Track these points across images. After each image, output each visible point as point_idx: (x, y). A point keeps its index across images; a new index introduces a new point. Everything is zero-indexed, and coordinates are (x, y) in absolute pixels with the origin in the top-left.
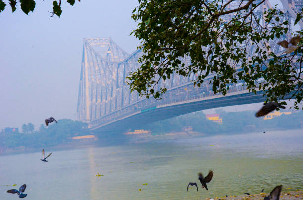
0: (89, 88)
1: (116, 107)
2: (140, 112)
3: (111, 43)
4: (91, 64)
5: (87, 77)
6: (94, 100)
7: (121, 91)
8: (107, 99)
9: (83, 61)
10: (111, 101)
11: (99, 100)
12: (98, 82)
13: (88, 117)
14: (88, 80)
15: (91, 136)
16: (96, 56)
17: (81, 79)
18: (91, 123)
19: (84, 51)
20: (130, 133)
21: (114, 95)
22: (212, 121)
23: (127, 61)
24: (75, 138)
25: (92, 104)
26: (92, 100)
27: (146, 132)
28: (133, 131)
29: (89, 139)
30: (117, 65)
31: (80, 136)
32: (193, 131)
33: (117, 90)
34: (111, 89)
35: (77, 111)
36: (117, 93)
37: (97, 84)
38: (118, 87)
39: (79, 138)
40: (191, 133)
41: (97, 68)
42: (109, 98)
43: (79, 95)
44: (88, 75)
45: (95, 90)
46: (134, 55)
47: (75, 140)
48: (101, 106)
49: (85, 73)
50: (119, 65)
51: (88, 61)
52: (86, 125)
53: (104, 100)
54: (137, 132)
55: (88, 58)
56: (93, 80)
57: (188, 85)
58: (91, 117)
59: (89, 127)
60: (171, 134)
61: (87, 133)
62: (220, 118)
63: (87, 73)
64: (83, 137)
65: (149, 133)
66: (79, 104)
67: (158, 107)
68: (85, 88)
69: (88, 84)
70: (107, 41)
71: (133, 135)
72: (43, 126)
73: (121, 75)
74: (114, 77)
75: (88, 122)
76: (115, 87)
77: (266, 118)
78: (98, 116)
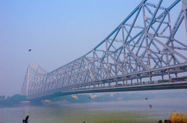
0: (29, 83)
1: (41, 91)
2: (54, 93)
4: (31, 74)
5: (28, 79)
6: (31, 87)
7: (44, 85)
9: (27, 72)
11: (33, 88)
12: (33, 81)
13: (27, 94)
14: (29, 80)
15: (28, 102)
16: (33, 71)
17: (25, 79)
19: (28, 69)
20: (43, 101)
21: (41, 86)
22: (74, 98)
23: (48, 74)
24: (21, 102)
25: (29, 89)
26: (29, 87)
27: (49, 101)
28: (44, 100)
29: (27, 102)
31: (24, 101)
32: (67, 101)
34: (39, 84)
35: (21, 91)
38: (43, 83)
39: (23, 102)
41: (33, 76)
42: (38, 87)
43: (23, 85)
44: (29, 78)
45: (32, 84)
46: (52, 72)
47: (22, 103)
48: (34, 90)
49: (27, 77)
50: (44, 75)
51: (30, 73)
52: (27, 97)
53: (36, 88)
54: (46, 101)
55: (29, 71)
56: (31, 80)
57: (75, 85)
58: (28, 94)
60: (59, 102)
61: (27, 100)
63: (28, 77)
65: (51, 101)
66: (23, 88)
67: (62, 92)
68: (26, 83)
69: (28, 81)
70: (38, 66)
72: (8, 97)
73: (45, 79)
74: (42, 80)
75: (27, 96)
76: (41, 83)
77: (92, 97)
78: (32, 94)
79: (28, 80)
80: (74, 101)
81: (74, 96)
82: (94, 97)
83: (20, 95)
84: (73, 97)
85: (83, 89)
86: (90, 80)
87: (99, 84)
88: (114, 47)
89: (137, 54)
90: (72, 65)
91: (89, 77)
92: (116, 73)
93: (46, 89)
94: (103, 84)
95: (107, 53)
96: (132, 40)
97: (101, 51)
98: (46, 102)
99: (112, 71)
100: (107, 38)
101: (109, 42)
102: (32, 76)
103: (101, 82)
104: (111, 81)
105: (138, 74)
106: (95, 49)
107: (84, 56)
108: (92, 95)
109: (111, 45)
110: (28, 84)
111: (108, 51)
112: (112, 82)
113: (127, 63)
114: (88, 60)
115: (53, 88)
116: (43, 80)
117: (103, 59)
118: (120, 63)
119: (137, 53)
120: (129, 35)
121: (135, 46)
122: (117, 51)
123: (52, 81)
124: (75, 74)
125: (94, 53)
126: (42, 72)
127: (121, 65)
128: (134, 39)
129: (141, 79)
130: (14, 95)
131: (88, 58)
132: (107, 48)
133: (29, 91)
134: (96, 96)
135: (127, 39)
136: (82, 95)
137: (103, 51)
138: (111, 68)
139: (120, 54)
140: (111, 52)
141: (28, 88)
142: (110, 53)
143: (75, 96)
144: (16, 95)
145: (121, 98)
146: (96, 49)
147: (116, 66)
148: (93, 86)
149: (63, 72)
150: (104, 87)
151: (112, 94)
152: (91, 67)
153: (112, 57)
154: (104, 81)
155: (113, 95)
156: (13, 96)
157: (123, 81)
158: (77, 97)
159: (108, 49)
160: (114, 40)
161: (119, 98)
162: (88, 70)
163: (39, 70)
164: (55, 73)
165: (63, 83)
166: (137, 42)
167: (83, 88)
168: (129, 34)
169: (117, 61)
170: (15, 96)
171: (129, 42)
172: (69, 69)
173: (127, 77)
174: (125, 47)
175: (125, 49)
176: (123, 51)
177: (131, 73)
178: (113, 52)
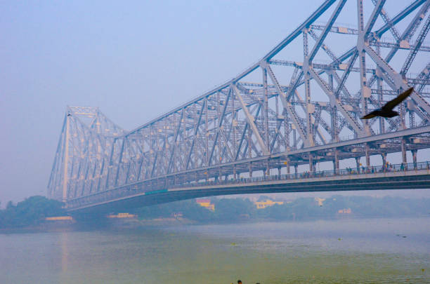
0: (69, 162)
1: (107, 186)
2: (144, 194)
3: (98, 113)
4: (75, 135)
5: (67, 149)
6: (75, 176)
7: (116, 168)
8: (93, 177)
9: (63, 131)
10: (100, 178)
11: (82, 177)
12: (83, 157)
13: (65, 196)
14: (69, 154)
15: (68, 218)
16: (82, 126)
17: (57, 151)
18: (68, 202)
21: (106, 172)
22: (204, 207)
23: (126, 137)
24: (48, 219)
25: (71, 181)
26: (71, 176)
27: (131, 216)
28: (116, 214)
29: (66, 221)
30: (112, 140)
31: (55, 216)
32: (183, 217)
33: (110, 167)
34: (101, 165)
35: (48, 187)
36: (109, 170)
37: (82, 159)
38: (111, 163)
39: (53, 218)
40: (181, 219)
41: (83, 140)
42: (98, 176)
43: (53, 170)
44: (69, 147)
45: (78, 165)
46: (138, 130)
47: (49, 221)
48: (84, 183)
49: (64, 146)
50: (116, 139)
51: (71, 132)
52: (64, 204)
53: (90, 178)
54: (121, 215)
55: (71, 126)
56: (76, 154)
57: (208, 169)
58: (68, 196)
59: (66, 207)
60: (160, 220)
61: (65, 214)
62: (211, 204)
64: (58, 218)
65: (135, 217)
66: (51, 178)
67: (169, 190)
68: (62, 161)
69: (67, 158)
70: (94, 110)
71: (116, 218)
72: (10, 202)
73: (117, 151)
74: (107, 153)
75: (64, 201)
76: (107, 163)
77: (258, 207)
78: (78, 195)
79: (67, 154)
80: (203, 217)
81: (205, 203)
82: (264, 207)
83: (44, 197)
84: (203, 204)
85: (232, 182)
86: (254, 154)
87: (279, 167)
88: (328, 52)
89: (403, 73)
90: (199, 107)
91: (251, 145)
92: (334, 133)
93: (121, 182)
94: (292, 168)
95: (306, 71)
96: (390, 25)
97: (286, 63)
98: (120, 218)
99: (321, 128)
100: (308, 24)
101: (314, 35)
102: (80, 144)
103: (288, 159)
104: (319, 158)
105: (406, 138)
106: (268, 59)
107: (235, 82)
108: (259, 201)
109: (320, 44)
110: (66, 165)
111: (310, 64)
112: (322, 160)
113: (371, 102)
114: (247, 92)
115: (141, 177)
116: (112, 155)
117: (292, 90)
118: (349, 101)
119: (406, 68)
120: (379, 11)
121: (397, 47)
122: (337, 63)
123: (138, 157)
124: (208, 135)
125: (265, 71)
126: (107, 130)
127: (351, 108)
128: (395, 23)
129: (414, 151)
130: (26, 199)
131: (247, 87)
132: (306, 54)
133: (69, 187)
134: (270, 203)
135: (372, 25)
136: (227, 200)
137: (295, 65)
138: (318, 119)
139: (348, 72)
140: (318, 66)
141: (66, 178)
142: (317, 70)
143: (206, 201)
144: (31, 198)
145: (349, 211)
146: (274, 58)
147: (333, 111)
148: (262, 171)
149: (172, 132)
150: (296, 176)
151: (320, 197)
152: (255, 114)
153: (321, 82)
154: (296, 159)
155: (324, 200)
156: (23, 200)
157: (357, 158)
158: (213, 206)
159: (311, 59)
160: (329, 28)
161: (340, 211)
162: (248, 126)
163: (98, 123)
164: (145, 133)
165: (172, 163)
166: (408, 34)
167: (231, 177)
168: (381, 6)
169: (337, 95)
170: (29, 202)
171: (380, 34)
172: (190, 120)
173: (371, 144)
174: (364, 51)
175: (364, 58)
176: (357, 63)
177: (381, 134)
178: (327, 68)
